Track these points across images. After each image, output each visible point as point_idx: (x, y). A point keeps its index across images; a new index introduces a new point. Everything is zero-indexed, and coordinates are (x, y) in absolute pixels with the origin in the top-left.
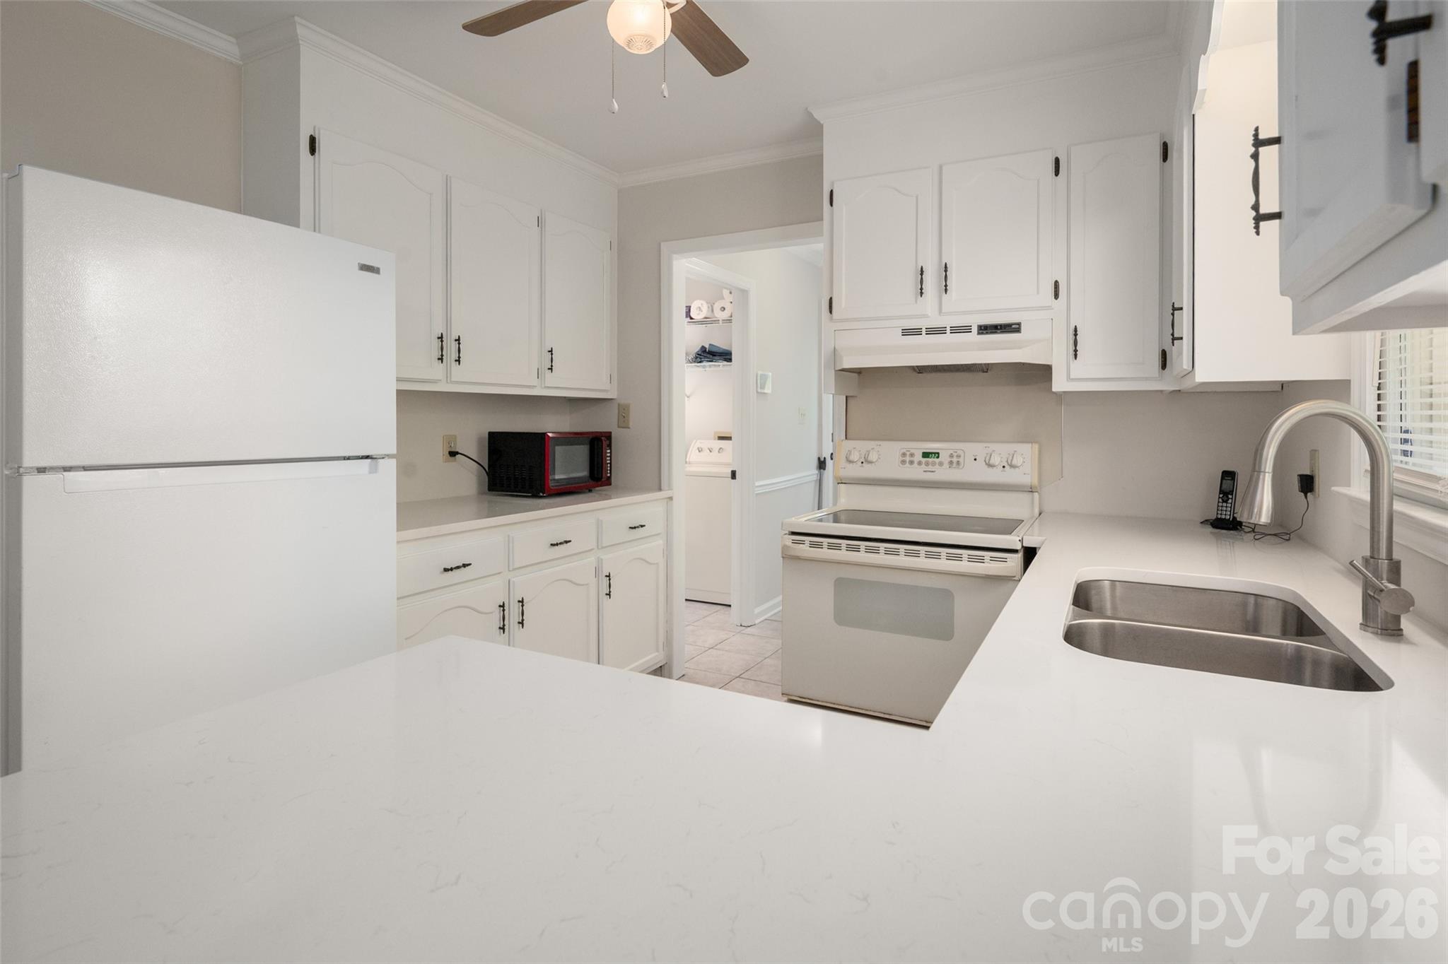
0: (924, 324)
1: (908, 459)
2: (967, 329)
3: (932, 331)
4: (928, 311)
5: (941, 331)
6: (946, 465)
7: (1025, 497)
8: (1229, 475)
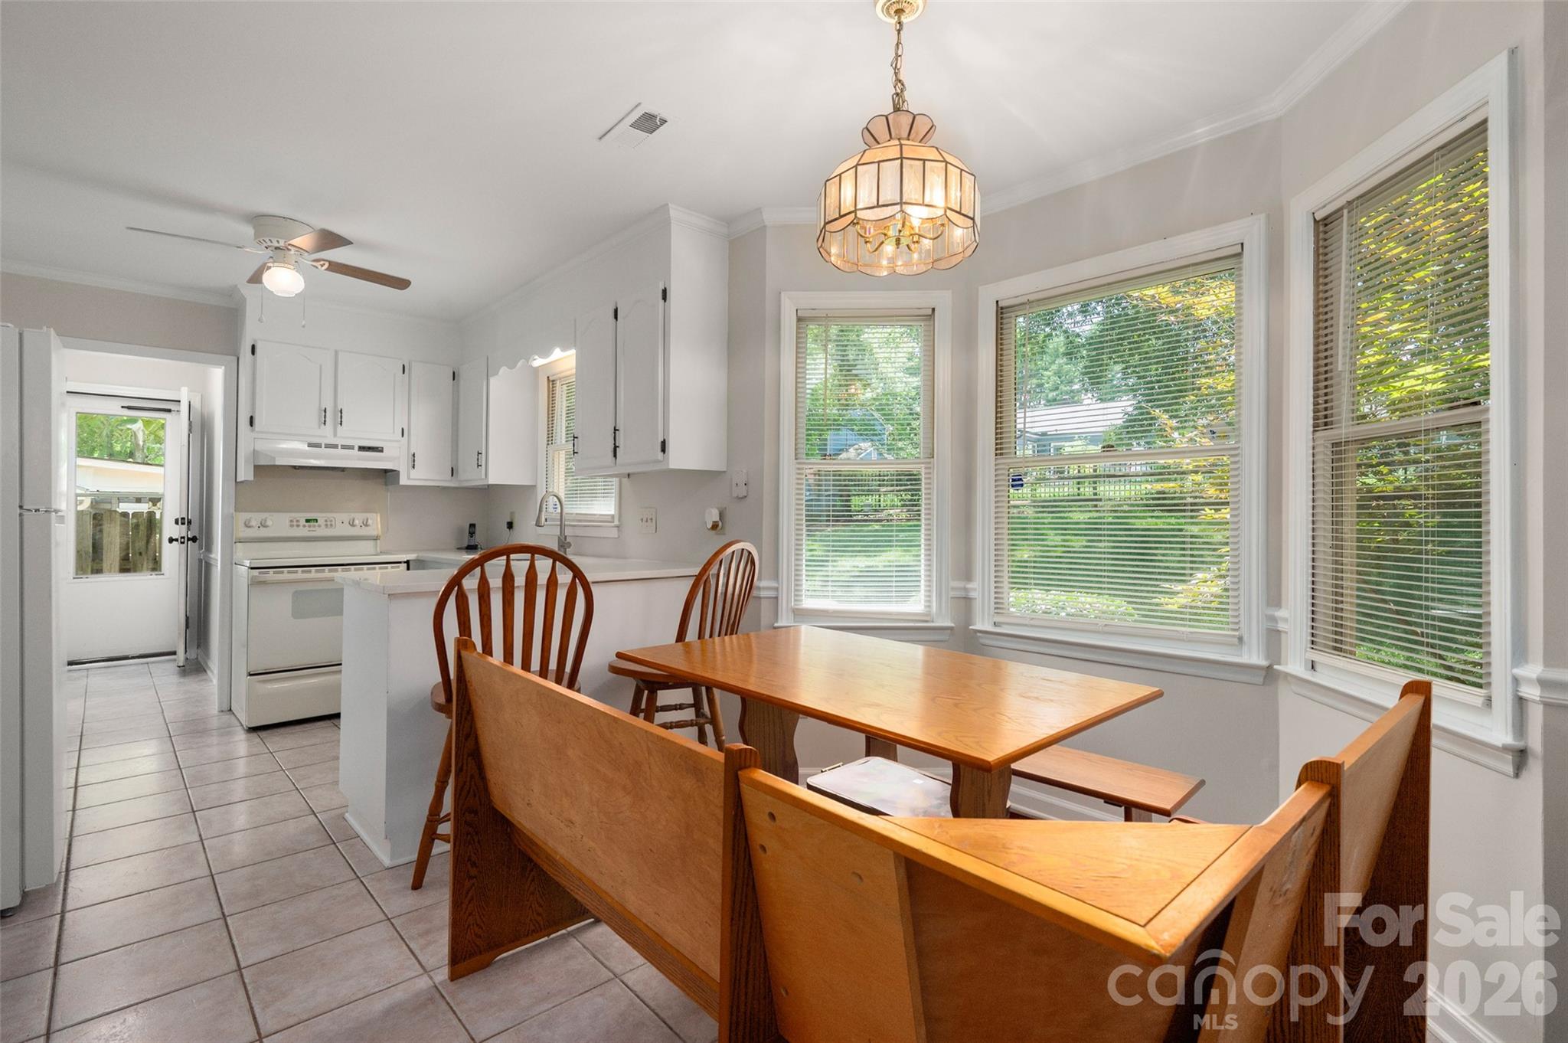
0: (323, 442)
1: (295, 523)
2: (351, 447)
3: (327, 446)
4: (326, 435)
5: (335, 446)
6: (323, 526)
7: (372, 543)
8: (472, 526)
